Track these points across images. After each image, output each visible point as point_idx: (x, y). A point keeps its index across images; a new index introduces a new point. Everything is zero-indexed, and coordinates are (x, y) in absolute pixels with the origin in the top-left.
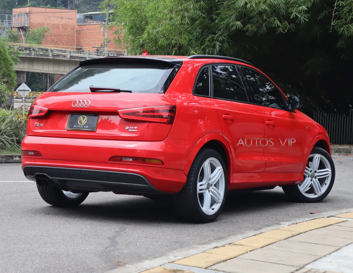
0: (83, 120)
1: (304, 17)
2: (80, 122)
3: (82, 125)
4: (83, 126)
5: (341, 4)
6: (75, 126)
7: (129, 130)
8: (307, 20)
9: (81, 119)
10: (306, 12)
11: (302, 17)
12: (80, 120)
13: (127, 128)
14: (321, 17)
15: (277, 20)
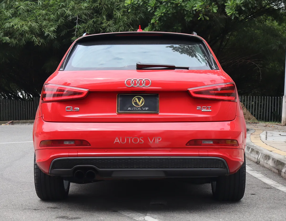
0: (139, 102)
1: (54, 35)
2: (136, 103)
3: (139, 107)
4: (141, 107)
5: (78, 26)
6: (129, 109)
7: (202, 110)
8: (56, 37)
9: (136, 100)
10: (54, 31)
11: (52, 35)
12: (134, 101)
13: (199, 108)
14: (63, 34)
15: (34, 37)
